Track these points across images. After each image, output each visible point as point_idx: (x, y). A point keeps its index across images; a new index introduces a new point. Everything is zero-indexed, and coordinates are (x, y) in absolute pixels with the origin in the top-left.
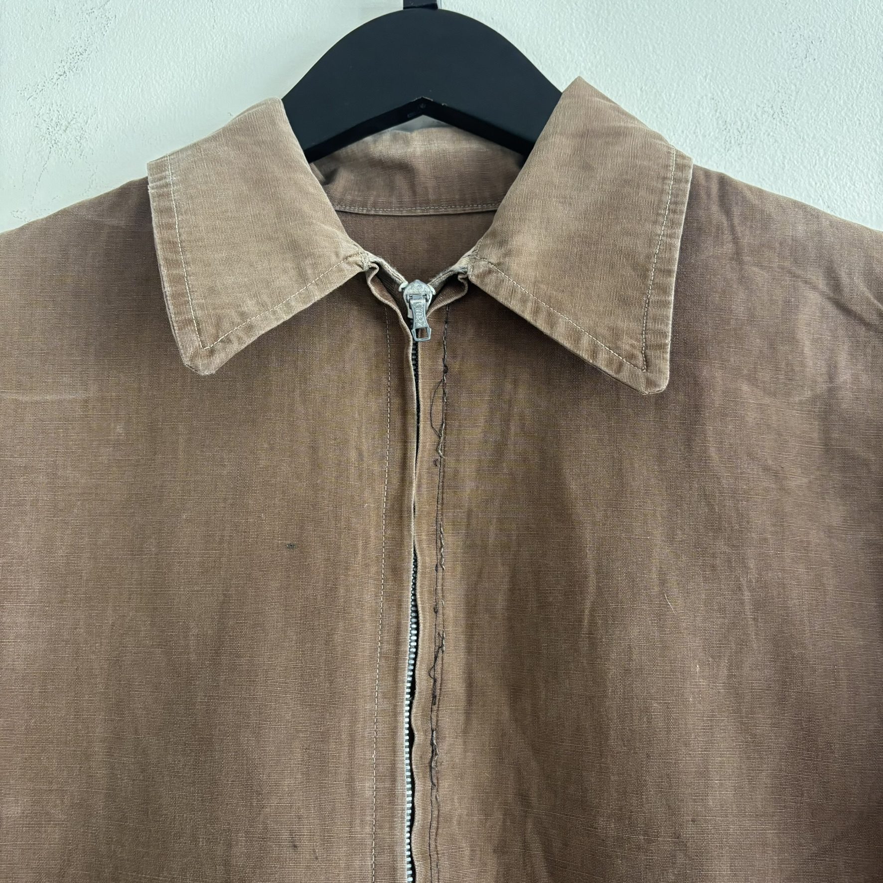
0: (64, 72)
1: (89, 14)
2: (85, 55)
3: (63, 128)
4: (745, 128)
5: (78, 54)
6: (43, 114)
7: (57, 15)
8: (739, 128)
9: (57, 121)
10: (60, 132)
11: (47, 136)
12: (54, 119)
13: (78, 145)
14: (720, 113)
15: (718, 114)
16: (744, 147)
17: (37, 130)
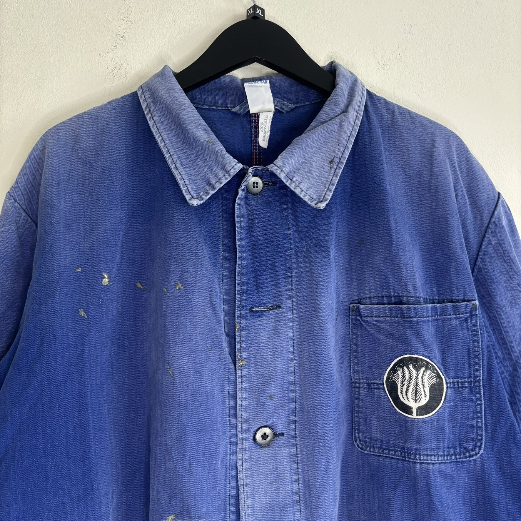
0: (116, 45)
1: (123, 20)
2: (124, 38)
3: (118, 69)
4: (385, 63)
5: (121, 37)
6: (109, 63)
7: (110, 20)
8: (383, 63)
9: (115, 66)
10: (117, 70)
11: (112, 72)
12: (114, 65)
13: (125, 75)
14: (376, 57)
15: (375, 57)
16: (385, 70)
17: (108, 69)
